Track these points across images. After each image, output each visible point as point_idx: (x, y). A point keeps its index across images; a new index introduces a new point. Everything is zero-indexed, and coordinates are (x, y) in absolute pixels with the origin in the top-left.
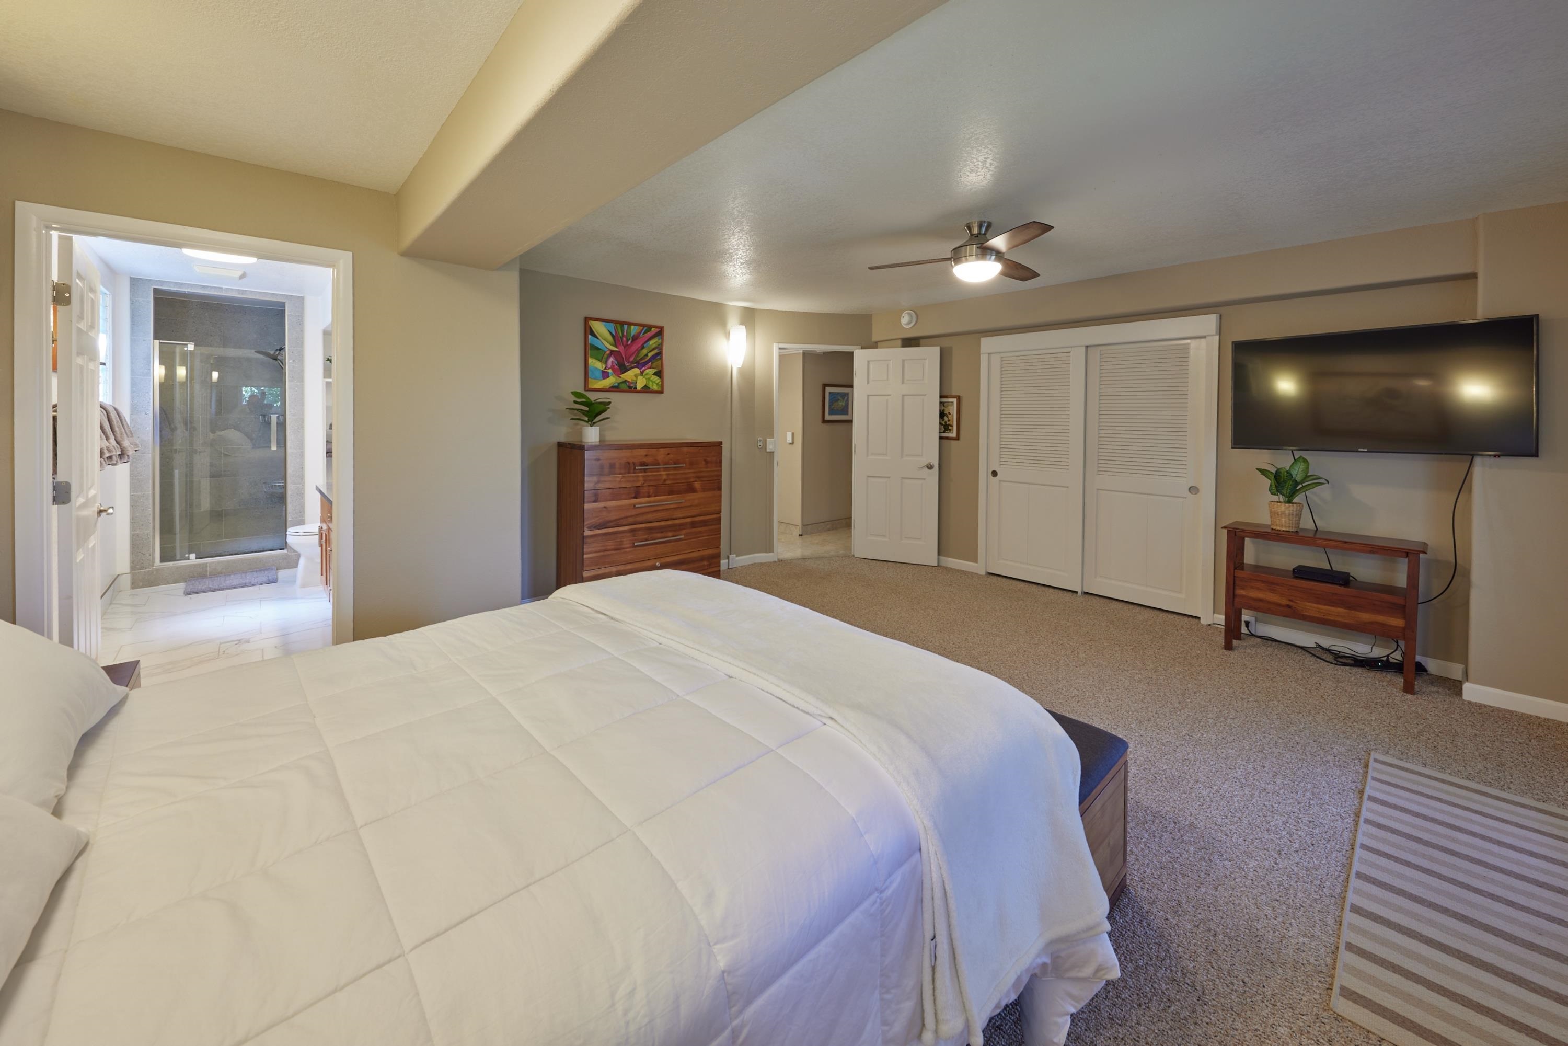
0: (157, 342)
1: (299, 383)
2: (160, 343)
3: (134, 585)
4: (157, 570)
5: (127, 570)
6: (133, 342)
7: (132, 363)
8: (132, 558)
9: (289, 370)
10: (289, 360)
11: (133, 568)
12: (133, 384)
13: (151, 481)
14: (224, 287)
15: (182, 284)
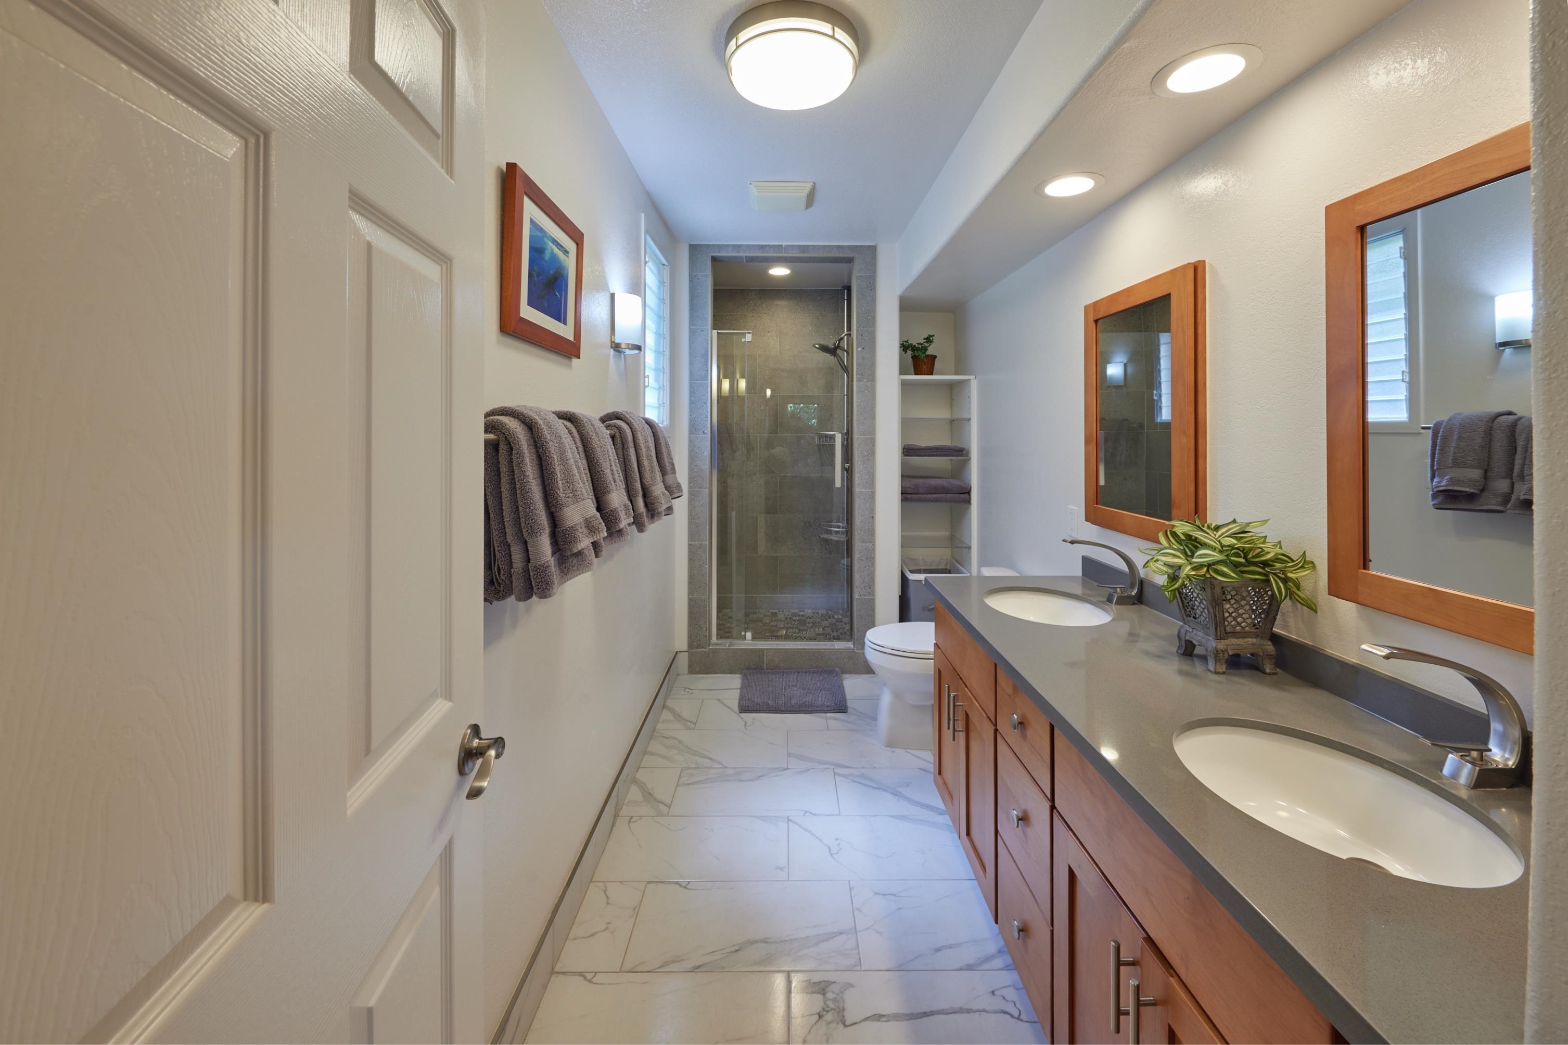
0: (715, 332)
1: (869, 384)
2: (717, 332)
3: (692, 671)
4: (714, 652)
5: (685, 647)
6: (692, 333)
7: (691, 363)
8: (689, 631)
9: (858, 364)
10: (857, 348)
11: (690, 645)
12: (692, 393)
13: (708, 527)
14: (784, 244)
15: (740, 246)
